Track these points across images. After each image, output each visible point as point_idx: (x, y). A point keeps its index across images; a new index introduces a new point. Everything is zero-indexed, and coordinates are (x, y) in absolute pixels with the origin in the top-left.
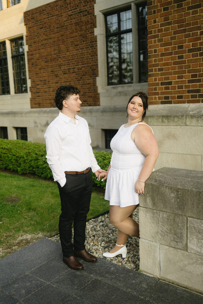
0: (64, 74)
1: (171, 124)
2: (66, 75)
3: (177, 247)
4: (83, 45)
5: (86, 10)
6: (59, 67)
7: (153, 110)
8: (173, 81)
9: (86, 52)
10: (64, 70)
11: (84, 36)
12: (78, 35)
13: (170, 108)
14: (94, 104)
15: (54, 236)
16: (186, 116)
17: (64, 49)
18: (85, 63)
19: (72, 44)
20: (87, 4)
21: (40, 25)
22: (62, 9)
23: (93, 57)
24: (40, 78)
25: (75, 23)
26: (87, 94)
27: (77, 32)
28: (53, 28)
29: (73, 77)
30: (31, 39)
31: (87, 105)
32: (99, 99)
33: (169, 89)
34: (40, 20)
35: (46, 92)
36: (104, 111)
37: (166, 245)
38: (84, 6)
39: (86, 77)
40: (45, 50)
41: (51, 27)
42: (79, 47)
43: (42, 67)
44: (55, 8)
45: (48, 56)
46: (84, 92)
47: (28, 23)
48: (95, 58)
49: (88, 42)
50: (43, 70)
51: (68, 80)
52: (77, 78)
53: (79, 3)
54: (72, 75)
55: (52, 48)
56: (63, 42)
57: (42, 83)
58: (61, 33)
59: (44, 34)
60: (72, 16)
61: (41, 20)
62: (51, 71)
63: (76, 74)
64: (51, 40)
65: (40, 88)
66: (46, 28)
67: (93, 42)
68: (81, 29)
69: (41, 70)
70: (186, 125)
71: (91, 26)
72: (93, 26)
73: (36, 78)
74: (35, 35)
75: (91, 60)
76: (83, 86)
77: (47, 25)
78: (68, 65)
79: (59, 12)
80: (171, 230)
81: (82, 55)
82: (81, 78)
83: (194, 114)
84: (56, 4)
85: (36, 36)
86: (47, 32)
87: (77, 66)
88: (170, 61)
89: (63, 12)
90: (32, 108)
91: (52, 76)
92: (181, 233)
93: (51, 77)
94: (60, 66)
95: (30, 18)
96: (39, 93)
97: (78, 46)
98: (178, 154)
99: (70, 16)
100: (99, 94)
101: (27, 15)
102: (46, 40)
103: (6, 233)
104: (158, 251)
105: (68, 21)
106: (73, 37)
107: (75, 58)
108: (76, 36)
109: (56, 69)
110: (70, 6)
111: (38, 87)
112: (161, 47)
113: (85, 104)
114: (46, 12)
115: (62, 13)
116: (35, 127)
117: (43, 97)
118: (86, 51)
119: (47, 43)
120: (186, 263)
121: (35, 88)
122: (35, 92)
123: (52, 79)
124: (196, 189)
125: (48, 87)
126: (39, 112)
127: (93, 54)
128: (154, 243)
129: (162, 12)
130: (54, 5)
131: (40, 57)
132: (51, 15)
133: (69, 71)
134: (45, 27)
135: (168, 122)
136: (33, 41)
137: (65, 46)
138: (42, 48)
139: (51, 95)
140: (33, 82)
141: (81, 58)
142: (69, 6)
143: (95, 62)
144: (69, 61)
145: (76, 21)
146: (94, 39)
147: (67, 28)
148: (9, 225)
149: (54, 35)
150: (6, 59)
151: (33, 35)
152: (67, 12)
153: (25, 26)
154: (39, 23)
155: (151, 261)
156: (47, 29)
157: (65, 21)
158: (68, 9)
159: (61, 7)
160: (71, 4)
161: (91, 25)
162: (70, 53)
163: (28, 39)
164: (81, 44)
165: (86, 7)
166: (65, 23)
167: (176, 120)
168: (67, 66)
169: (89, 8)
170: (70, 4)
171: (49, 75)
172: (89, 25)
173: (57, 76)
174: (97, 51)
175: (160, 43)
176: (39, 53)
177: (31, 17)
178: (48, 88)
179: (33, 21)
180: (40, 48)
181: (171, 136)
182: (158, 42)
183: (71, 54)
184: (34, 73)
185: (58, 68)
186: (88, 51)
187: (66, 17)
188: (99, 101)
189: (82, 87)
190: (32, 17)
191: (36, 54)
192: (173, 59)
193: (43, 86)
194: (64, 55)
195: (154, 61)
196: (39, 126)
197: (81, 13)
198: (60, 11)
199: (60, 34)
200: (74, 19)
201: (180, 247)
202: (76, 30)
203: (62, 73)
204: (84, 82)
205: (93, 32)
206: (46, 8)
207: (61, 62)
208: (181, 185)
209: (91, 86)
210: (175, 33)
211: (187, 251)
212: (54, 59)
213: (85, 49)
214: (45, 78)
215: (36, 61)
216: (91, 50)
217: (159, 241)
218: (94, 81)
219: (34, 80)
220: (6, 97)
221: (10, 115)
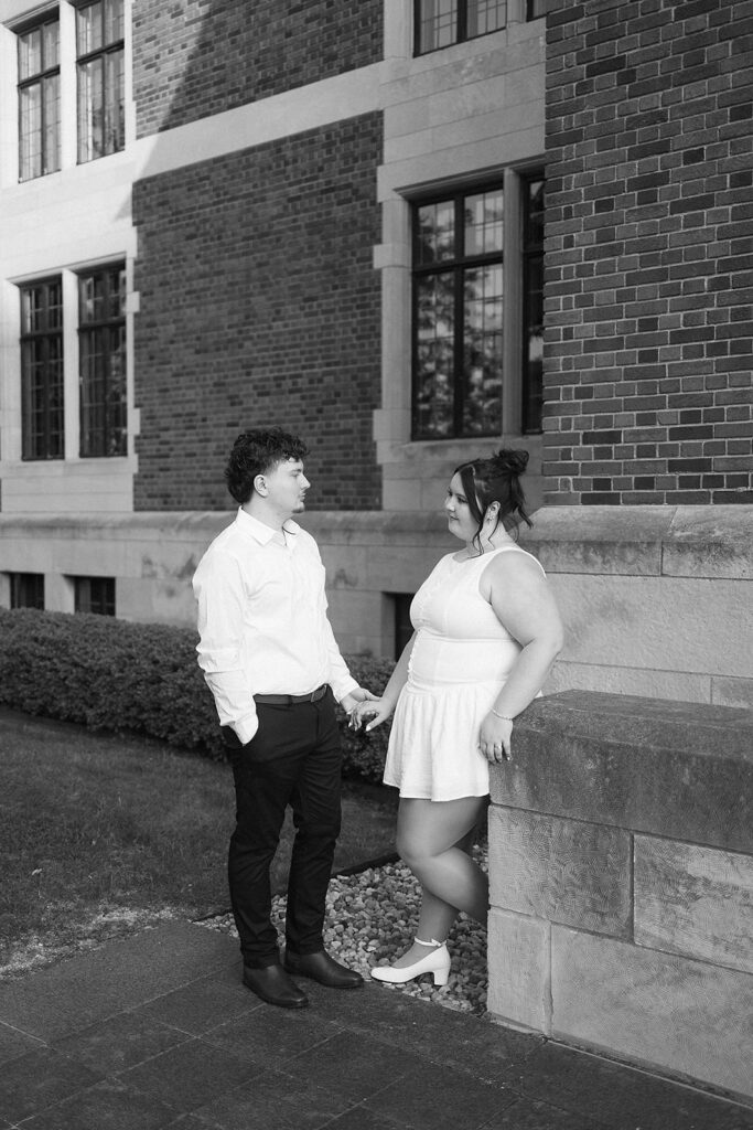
0: (260, 395)
1: (614, 568)
2: (267, 399)
3: (603, 930)
4: (332, 300)
5: (348, 186)
6: (244, 371)
7: (557, 523)
8: (623, 429)
9: (341, 325)
10: (261, 380)
11: (337, 269)
12: (314, 265)
13: (613, 518)
14: (360, 503)
15: (213, 917)
16: (662, 543)
17: (265, 311)
18: (337, 360)
19: (293, 296)
20: (351, 165)
21: (188, 225)
22: (265, 177)
23: (365, 341)
24: (174, 407)
25: (307, 226)
26: (338, 466)
27: (314, 254)
28: (231, 239)
29: (291, 406)
30: (154, 273)
31: (338, 505)
32: (380, 485)
33: (610, 458)
34: (187, 210)
35: (194, 455)
36: (395, 529)
37: (569, 927)
38: (341, 172)
39: (337, 410)
40: (199, 311)
41: (223, 234)
42: (319, 305)
43: (184, 367)
44: (244, 173)
45: (206, 331)
46: (325, 459)
47: (146, 219)
48: (371, 344)
49: (349, 289)
50: (187, 378)
51: (271, 414)
52: (303, 412)
53: (325, 161)
54: (288, 399)
55: (224, 304)
56: (264, 284)
57: (181, 425)
58: (258, 255)
59: (198, 257)
60: (298, 203)
61: (193, 209)
62: (216, 385)
63: (303, 398)
64: (222, 277)
65: (173, 439)
66: (208, 237)
67: (368, 290)
68: (329, 243)
69: (181, 379)
70: (663, 575)
71: (363, 237)
72: (368, 238)
73: (161, 404)
74: (167, 261)
75: (358, 349)
76: (324, 437)
77: (212, 226)
78: (274, 364)
79: (255, 186)
80: (583, 877)
81: (329, 335)
82: (320, 411)
83: (688, 537)
84: (247, 160)
85: (171, 262)
86: (208, 252)
87: (309, 371)
88: (615, 367)
89: (267, 186)
90: (137, 509)
91: (217, 399)
92: (615, 885)
93: (215, 403)
94: (248, 367)
95: (154, 203)
96: (167, 456)
97: (315, 303)
98: (636, 668)
99: (291, 200)
100: (380, 469)
101: (143, 193)
102: (203, 276)
103: (55, 903)
104: (546, 946)
105: (284, 219)
106: (297, 272)
107: (303, 342)
108: (310, 269)
109: (234, 376)
110: (296, 169)
111: (165, 436)
112: (585, 322)
113: (329, 501)
114: (211, 184)
115: (265, 191)
116: (143, 576)
117: (182, 473)
118: (341, 321)
119: (209, 288)
120: (630, 980)
121: (155, 440)
122: (154, 453)
123: (216, 413)
124: (658, 744)
125: (202, 437)
126: (163, 526)
127: (363, 330)
128: (534, 921)
129: (594, 215)
130: (240, 162)
131: (182, 334)
132: (228, 197)
133: (279, 386)
134: (203, 235)
135: (604, 563)
136: (157, 278)
137: (270, 299)
138: (188, 302)
139: (208, 468)
140: (148, 418)
141: (323, 343)
142: (290, 167)
143: (371, 360)
144: (282, 352)
145: (311, 217)
146: (372, 282)
147: (278, 240)
148: (62, 882)
149: (234, 262)
150: (60, 335)
151: (161, 258)
152: (282, 187)
153: (135, 229)
154: (184, 219)
155: (523, 983)
156: (212, 239)
157: (273, 218)
158: (287, 178)
159: (262, 170)
160: (299, 164)
161: (362, 233)
162: (286, 326)
163: (143, 272)
164: (326, 297)
165: (350, 174)
166: (274, 222)
167: (630, 556)
168: (271, 367)
169: (359, 179)
170: (295, 161)
171: (208, 395)
172: (357, 236)
173: (234, 401)
174: (379, 320)
175: (582, 309)
177: (158, 197)
178: (201, 441)
179: (161, 213)
180: (181, 303)
181: (613, 610)
182: (577, 307)
183: (290, 328)
184: (155, 388)
185: (241, 375)
186: (350, 320)
187: (277, 204)
188: (379, 494)
189: (320, 441)
190: (161, 200)
191: (165, 323)
192: (621, 360)
193: (184, 435)
194: (263, 329)
195: (563, 365)
196: (161, 575)
197: (332, 194)
198: (259, 183)
199: (255, 258)
200: (306, 211)
201: (612, 930)
202: (310, 247)
203: (252, 391)
204: (328, 425)
205: (370, 258)
206: (212, 170)
207: (251, 352)
208: (615, 736)
209: (354, 440)
210: (631, 280)
211: (631, 941)
212: (230, 341)
213: (338, 314)
214: (194, 405)
215: (162, 347)
216: (359, 318)
217: (547, 913)
218: (364, 423)
219: (151, 411)
220: (47, 468)
221: (58, 533)
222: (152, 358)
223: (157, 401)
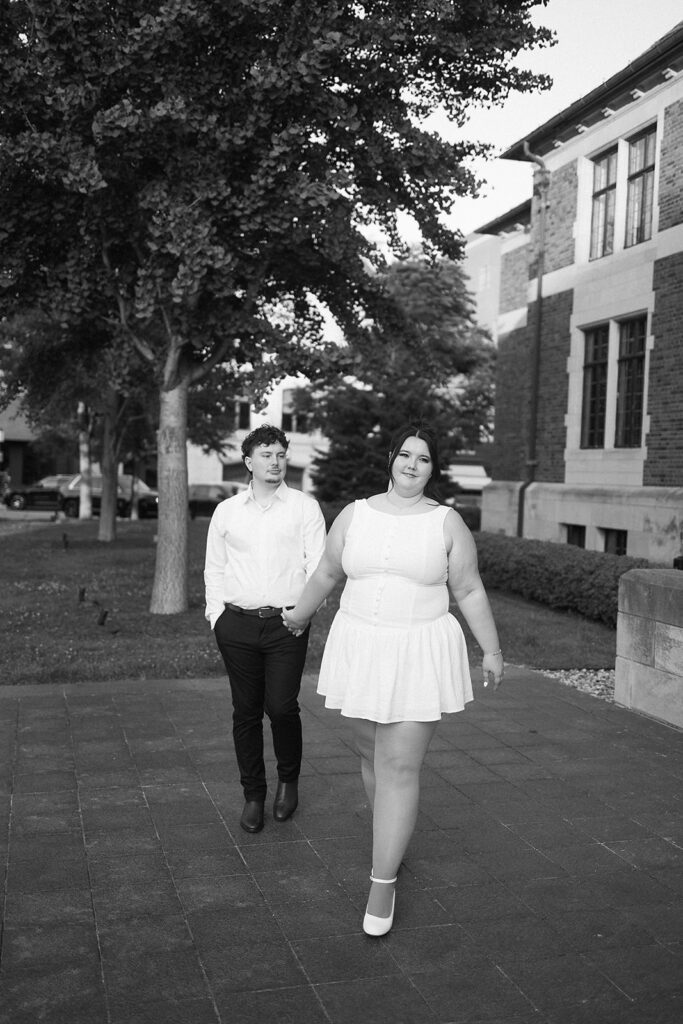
24: (672, 414)
30: (664, 322)
57: (674, 427)
65: (669, 437)
69: (677, 395)
73: (663, 413)
74: (672, 314)
85: (675, 315)
90: (645, 484)
95: (667, 275)
96: (664, 449)
101: (660, 268)
111: (665, 434)
116: (644, 530)
117: (673, 460)
121: (658, 437)
122: (657, 446)
126: (658, 496)
131: (677, 365)
136: (665, 326)
140: (654, 422)
151: (669, 312)
153: (654, 293)
163: (657, 322)
176: (675, 356)
177: (669, 271)
179: (671, 282)
180: (679, 344)
184: (661, 401)
190: (671, 273)
191: (668, 357)
193: (676, 434)
196: (655, 530)
215: (666, 373)
219: (657, 417)
220: (594, 454)
221: (595, 499)
222: (659, 381)
223: (660, 411)
